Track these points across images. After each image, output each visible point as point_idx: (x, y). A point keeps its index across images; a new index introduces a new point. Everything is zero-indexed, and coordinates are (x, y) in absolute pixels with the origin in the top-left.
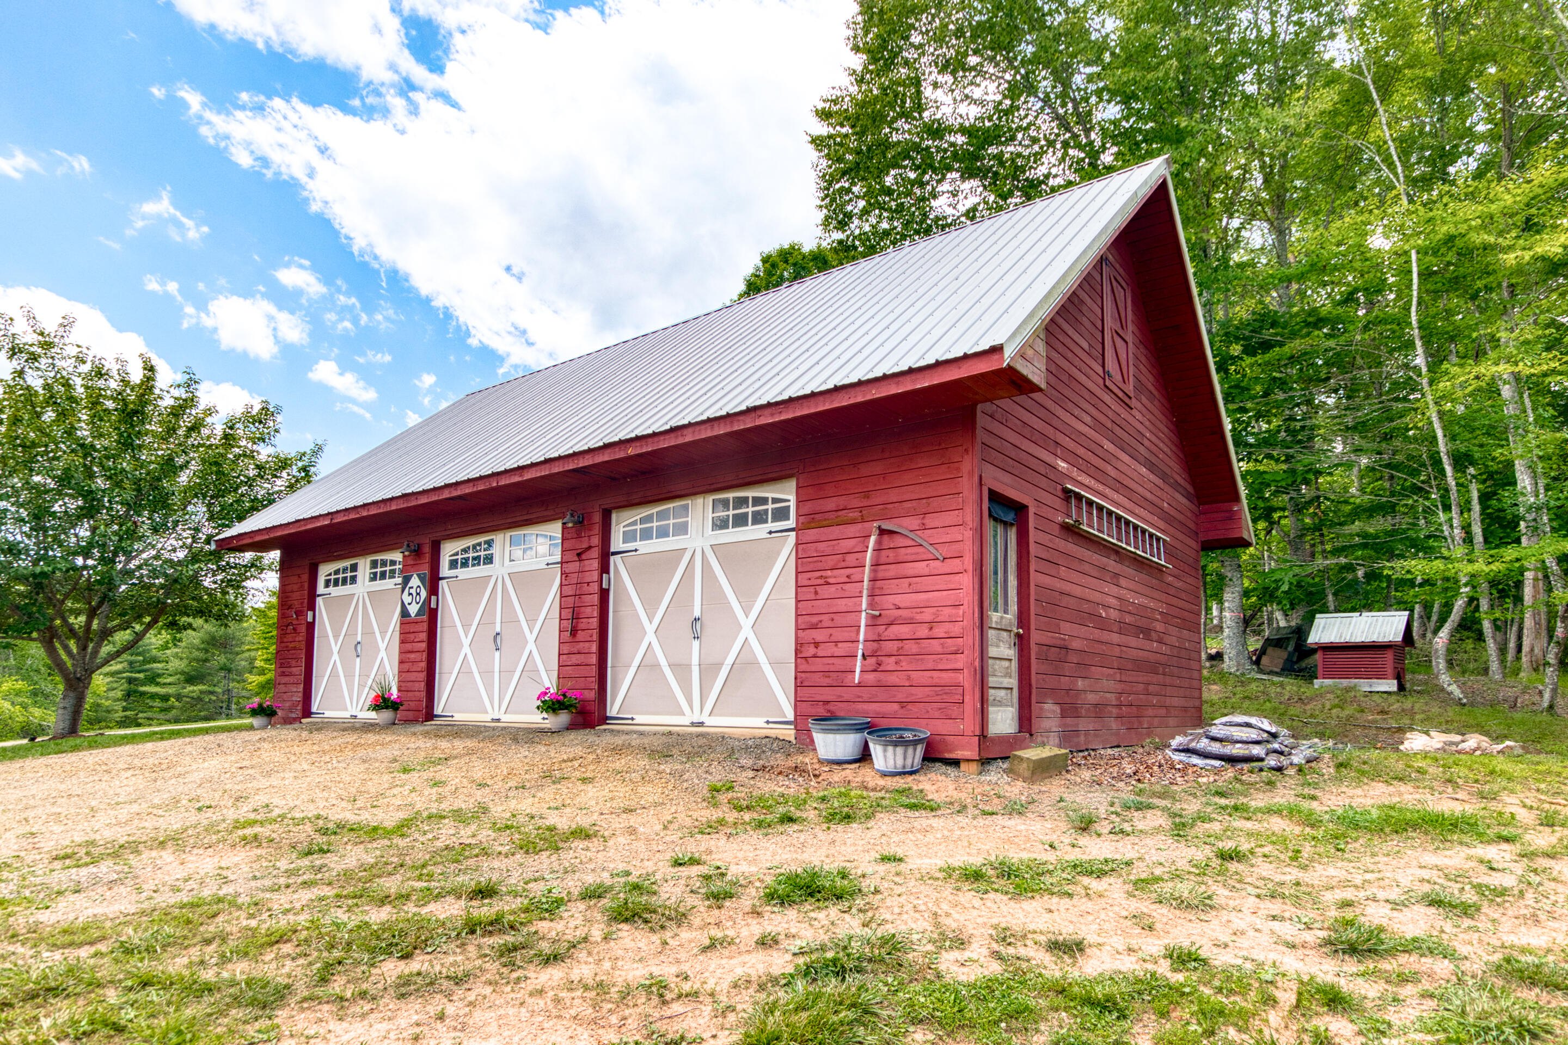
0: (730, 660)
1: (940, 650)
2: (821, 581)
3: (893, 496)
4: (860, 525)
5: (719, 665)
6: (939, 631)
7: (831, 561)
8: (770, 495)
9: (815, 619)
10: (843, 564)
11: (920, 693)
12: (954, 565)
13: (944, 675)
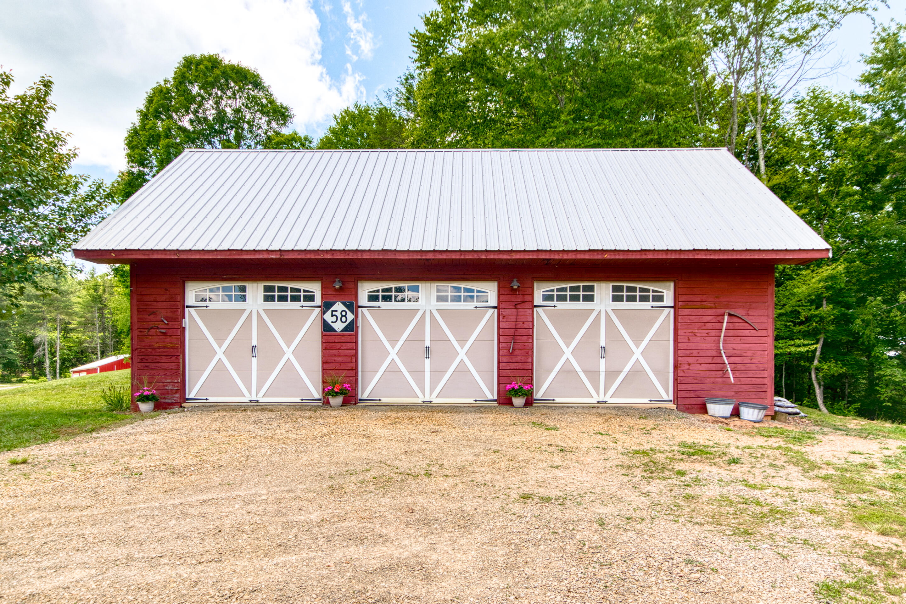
0: (627, 369)
1: (756, 369)
2: (693, 334)
3: (732, 299)
4: (714, 310)
5: (619, 372)
6: (755, 361)
7: (697, 325)
8: (651, 288)
9: (688, 352)
10: (704, 327)
11: (745, 387)
12: (764, 333)
13: (757, 379)
